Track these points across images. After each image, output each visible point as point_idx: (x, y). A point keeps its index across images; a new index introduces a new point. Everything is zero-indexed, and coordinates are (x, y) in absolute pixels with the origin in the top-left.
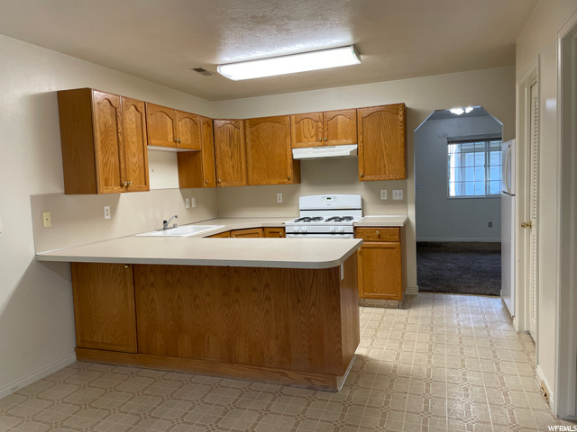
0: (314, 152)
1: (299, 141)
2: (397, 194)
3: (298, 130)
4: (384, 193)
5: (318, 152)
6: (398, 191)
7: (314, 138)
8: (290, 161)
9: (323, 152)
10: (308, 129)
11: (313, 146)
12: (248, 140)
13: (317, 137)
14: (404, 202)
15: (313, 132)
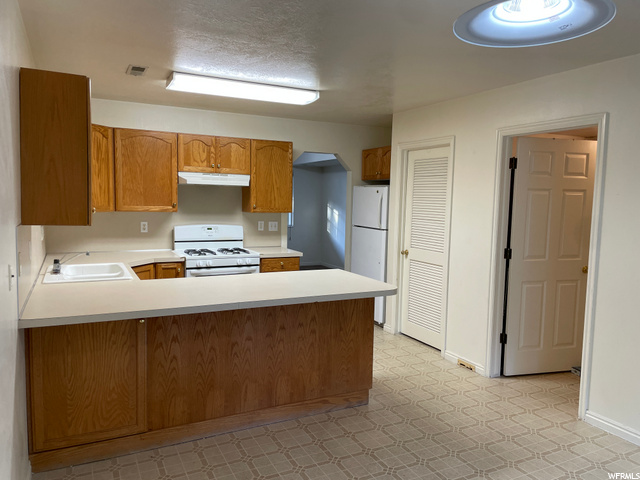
0: (204, 179)
1: (187, 163)
2: (273, 226)
3: (187, 151)
4: (261, 224)
5: (208, 179)
6: (273, 223)
7: (205, 163)
8: (175, 186)
9: (214, 179)
10: (199, 152)
11: (203, 172)
12: (119, 154)
13: (209, 162)
14: (278, 234)
15: (204, 156)
